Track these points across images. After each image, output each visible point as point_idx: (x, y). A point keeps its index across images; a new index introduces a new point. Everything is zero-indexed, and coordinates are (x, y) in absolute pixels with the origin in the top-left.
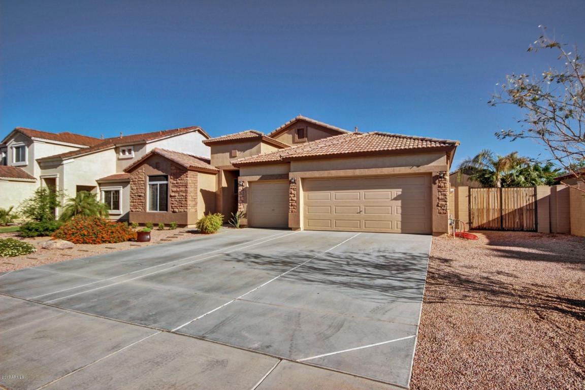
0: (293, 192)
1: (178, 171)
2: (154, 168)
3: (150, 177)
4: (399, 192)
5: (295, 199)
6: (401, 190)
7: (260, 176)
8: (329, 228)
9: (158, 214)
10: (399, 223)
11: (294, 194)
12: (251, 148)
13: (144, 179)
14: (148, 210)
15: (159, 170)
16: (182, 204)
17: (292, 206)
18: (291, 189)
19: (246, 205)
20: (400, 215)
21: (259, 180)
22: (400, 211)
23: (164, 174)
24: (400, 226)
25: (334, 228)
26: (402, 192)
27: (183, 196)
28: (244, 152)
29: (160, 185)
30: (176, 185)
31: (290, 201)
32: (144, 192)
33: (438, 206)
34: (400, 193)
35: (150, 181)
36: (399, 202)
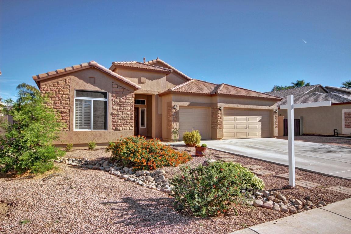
0: (220, 116)
1: (122, 90)
2: (87, 83)
3: (77, 91)
4: (260, 118)
5: (221, 120)
6: (261, 117)
7: (190, 103)
8: (233, 137)
9: (92, 134)
10: (261, 133)
11: (220, 117)
12: (159, 79)
13: (69, 93)
14: (75, 130)
15: (95, 86)
16: (127, 122)
17: (219, 124)
19: (178, 124)
20: (261, 129)
21: (188, 105)
22: (261, 127)
23: (103, 91)
24: (261, 135)
25: (236, 137)
26: (262, 118)
27: (128, 114)
28: (152, 80)
29: (94, 101)
30: (120, 103)
31: (219, 122)
32: (69, 108)
33: (275, 125)
34: (261, 118)
35: (77, 95)
36: (260, 123)
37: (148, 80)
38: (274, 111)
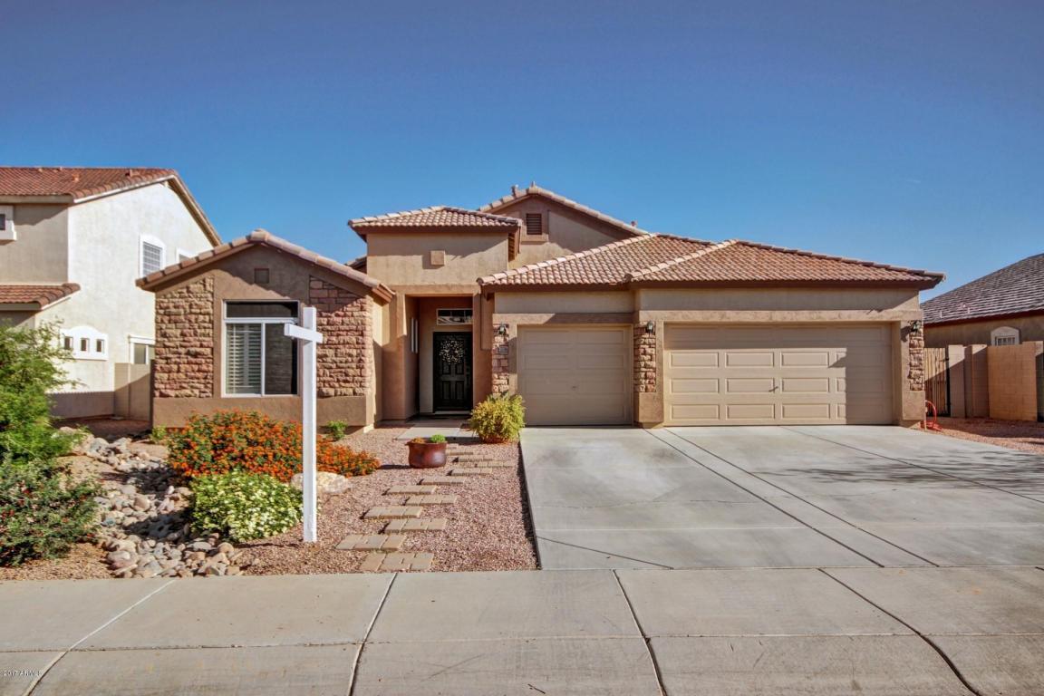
0: (649, 350)
1: (334, 294)
2: (251, 283)
3: (230, 304)
4: (841, 352)
5: (654, 364)
6: (845, 350)
7: (552, 315)
8: (716, 421)
9: (263, 403)
10: (843, 407)
11: (651, 355)
12: (483, 250)
13: (211, 311)
14: (224, 394)
15: (268, 289)
16: (347, 375)
17: (646, 378)
18: (645, 343)
19: (513, 378)
20: (844, 394)
21: (548, 322)
22: (843, 386)
23: (287, 299)
24: (843, 412)
25: (726, 420)
26: (847, 353)
27: (350, 355)
28: (464, 256)
29: (267, 325)
30: (329, 328)
31: (644, 369)
32: (212, 344)
33: (910, 377)
34: (843, 355)
35: (229, 315)
36: (842, 371)
37: (452, 257)
38: (903, 325)
